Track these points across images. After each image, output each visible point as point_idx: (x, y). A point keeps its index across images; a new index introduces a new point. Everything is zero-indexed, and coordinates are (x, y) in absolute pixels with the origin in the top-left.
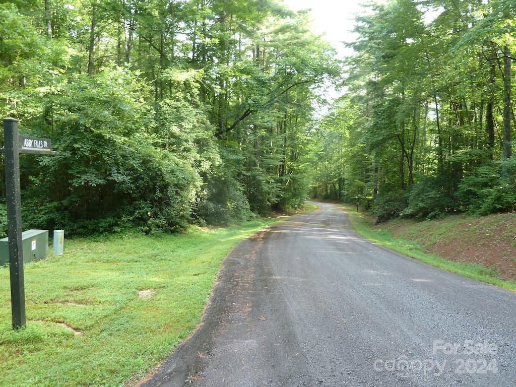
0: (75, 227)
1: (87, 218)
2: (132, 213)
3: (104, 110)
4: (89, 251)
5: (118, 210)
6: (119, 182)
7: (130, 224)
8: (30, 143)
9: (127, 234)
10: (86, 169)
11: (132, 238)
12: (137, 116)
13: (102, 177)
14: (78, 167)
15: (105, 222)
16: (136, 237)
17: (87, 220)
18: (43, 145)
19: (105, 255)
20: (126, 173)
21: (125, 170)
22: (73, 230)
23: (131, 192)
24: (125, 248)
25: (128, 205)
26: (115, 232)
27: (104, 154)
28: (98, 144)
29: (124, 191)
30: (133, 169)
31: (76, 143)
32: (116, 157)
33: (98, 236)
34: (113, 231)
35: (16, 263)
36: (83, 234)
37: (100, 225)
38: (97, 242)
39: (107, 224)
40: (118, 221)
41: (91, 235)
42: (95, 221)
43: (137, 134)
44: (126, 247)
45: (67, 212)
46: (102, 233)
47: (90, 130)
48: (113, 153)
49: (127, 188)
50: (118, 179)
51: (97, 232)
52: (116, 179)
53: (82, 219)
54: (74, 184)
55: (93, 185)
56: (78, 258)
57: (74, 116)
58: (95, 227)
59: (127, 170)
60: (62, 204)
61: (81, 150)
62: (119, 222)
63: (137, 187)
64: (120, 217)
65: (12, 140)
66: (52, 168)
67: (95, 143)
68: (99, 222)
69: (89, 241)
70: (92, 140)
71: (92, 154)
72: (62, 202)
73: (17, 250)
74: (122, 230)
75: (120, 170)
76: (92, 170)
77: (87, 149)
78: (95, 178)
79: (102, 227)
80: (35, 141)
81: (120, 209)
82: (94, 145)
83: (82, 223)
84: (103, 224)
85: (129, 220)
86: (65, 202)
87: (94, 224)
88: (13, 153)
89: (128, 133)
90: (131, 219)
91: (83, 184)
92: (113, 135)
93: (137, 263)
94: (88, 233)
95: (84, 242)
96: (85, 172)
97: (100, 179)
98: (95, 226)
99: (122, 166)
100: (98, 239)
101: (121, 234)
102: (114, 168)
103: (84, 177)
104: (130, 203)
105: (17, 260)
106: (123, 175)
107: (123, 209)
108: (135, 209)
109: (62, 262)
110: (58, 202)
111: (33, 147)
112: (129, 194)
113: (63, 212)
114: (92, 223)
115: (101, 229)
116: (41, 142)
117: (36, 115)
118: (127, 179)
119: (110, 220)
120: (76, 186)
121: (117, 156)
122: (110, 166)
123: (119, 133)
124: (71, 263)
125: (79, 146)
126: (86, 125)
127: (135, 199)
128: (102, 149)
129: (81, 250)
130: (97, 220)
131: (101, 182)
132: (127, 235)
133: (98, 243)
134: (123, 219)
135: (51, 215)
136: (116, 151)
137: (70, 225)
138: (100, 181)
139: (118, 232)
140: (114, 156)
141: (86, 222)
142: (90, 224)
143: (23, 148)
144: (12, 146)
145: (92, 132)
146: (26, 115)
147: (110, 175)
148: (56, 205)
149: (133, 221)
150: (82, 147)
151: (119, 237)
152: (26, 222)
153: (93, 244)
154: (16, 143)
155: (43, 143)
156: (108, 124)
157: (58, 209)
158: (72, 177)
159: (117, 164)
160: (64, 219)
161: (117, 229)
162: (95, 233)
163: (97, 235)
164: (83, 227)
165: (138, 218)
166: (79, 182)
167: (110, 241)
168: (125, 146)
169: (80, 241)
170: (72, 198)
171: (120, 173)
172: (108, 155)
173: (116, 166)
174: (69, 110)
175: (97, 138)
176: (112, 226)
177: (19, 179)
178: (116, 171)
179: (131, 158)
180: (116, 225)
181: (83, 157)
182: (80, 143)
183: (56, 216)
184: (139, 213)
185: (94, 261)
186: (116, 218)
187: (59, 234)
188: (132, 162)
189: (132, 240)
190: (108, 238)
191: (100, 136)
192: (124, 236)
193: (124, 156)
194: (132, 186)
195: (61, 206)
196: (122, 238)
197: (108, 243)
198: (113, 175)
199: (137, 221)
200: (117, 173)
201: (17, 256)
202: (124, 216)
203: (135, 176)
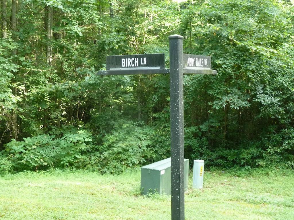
0: (214, 157)
1: (226, 148)
2: (280, 144)
3: (249, 17)
4: (231, 187)
5: (263, 139)
6: (265, 105)
7: (276, 158)
8: (192, 62)
9: (273, 170)
10: (228, 89)
11: (280, 175)
12: (285, 22)
13: (245, 98)
14: (218, 87)
15: (248, 154)
16: (285, 174)
17: (226, 150)
18: (204, 63)
19: (250, 194)
20: (273, 93)
21: (272, 90)
22: (211, 160)
23: (280, 117)
24: (273, 188)
25: (274, 133)
26: (258, 166)
27: (249, 70)
28: (242, 58)
29: (270, 116)
30: (282, 89)
31: (218, 59)
32: (262, 74)
33: (240, 170)
34: (257, 164)
35: (178, 197)
36: (222, 166)
37: (242, 157)
38: (239, 176)
39: (250, 156)
40: (263, 153)
41: (230, 168)
42: (236, 151)
43: (285, 44)
44: (273, 185)
45: (204, 138)
46: (243, 166)
47: (233, 42)
48: (259, 68)
49: (275, 112)
50: (264, 101)
51: (237, 164)
52: (262, 101)
53: (221, 148)
54: (214, 107)
55: (235, 108)
56: (220, 195)
57: (215, 27)
58: (236, 159)
59: (275, 89)
60: (200, 129)
61: (223, 66)
62: (264, 155)
63: (287, 112)
64: (265, 149)
65: (178, 60)
66: (191, 88)
67: (239, 57)
68: (241, 153)
69: (228, 174)
70: (234, 55)
71: (235, 71)
72: (201, 126)
73: (180, 182)
74: (267, 164)
75: (266, 90)
76: (235, 90)
77: (230, 65)
78: (238, 99)
79: (244, 159)
80: (197, 59)
81: (264, 138)
82: (237, 61)
83: (221, 153)
84: (246, 155)
85: (276, 152)
86: (204, 127)
87: (235, 155)
88: (178, 74)
89: (275, 44)
90: (279, 150)
91: (224, 106)
92: (260, 47)
93: (290, 208)
94: (227, 165)
95: (224, 175)
96: (227, 93)
97: (244, 100)
98: (235, 157)
99: (269, 85)
100: (239, 173)
101: (266, 169)
102: (260, 88)
103: (225, 98)
104: (278, 131)
105: (179, 193)
106: (270, 96)
107: (269, 138)
108: (283, 139)
109: (204, 198)
110: (196, 127)
111: (195, 66)
112: (277, 119)
113: (201, 138)
114: (232, 153)
115: (243, 162)
116: (202, 59)
117: (172, 29)
118: (276, 100)
119: (253, 150)
120: (217, 108)
121: (263, 72)
122: (255, 85)
123: (266, 45)
124: (214, 200)
125: (221, 62)
126: (230, 37)
127: (283, 126)
128: (247, 65)
129: (222, 186)
130: (238, 150)
131: (245, 104)
132: (273, 172)
133: (240, 178)
134: (269, 150)
135: (188, 142)
136: (262, 67)
137: (208, 155)
138: (243, 103)
139: (262, 167)
140: (260, 72)
141: (225, 152)
142: (230, 154)
143: (187, 68)
144: (178, 66)
145: (234, 45)
146: (163, 30)
147: (255, 96)
148: (194, 130)
149: (281, 154)
150: (224, 63)
151: (264, 173)
152: (163, 148)
153: (235, 179)
154: (181, 62)
155: (204, 61)
156: (253, 34)
157: (195, 135)
158: (213, 98)
159: (263, 82)
160: (201, 147)
161: (261, 162)
162: (235, 165)
163: (238, 168)
164: (222, 157)
165: (287, 150)
166: (220, 104)
167: (253, 176)
168: (272, 60)
169: (219, 174)
170: (211, 122)
171: (267, 94)
172: (253, 72)
173: (263, 85)
174: (210, 21)
175: (241, 51)
176: (256, 158)
177: (183, 103)
178: (262, 92)
179: (280, 75)
180: (260, 157)
181: (225, 74)
182: (222, 59)
183: (194, 142)
184: (288, 144)
185: (238, 199)
186: (260, 149)
187: (199, 164)
188: (281, 80)
189: (280, 178)
190: (251, 173)
191: (245, 50)
192: (270, 172)
193: (271, 73)
194: (281, 109)
195: (198, 132)
196: (267, 174)
197: (251, 179)
198: (258, 96)
199: (287, 155)
200: (263, 93)
201: (179, 189)
202: (270, 147)
203: (284, 97)
